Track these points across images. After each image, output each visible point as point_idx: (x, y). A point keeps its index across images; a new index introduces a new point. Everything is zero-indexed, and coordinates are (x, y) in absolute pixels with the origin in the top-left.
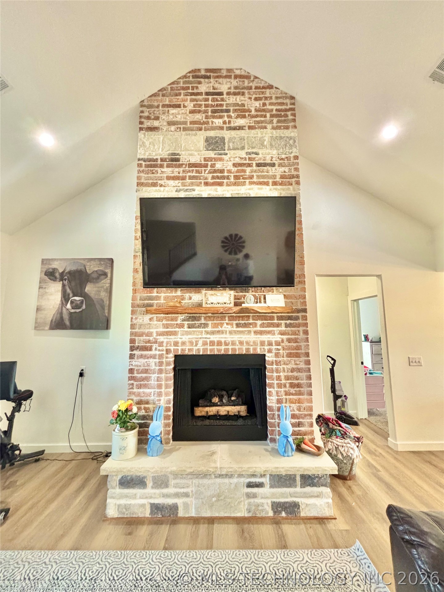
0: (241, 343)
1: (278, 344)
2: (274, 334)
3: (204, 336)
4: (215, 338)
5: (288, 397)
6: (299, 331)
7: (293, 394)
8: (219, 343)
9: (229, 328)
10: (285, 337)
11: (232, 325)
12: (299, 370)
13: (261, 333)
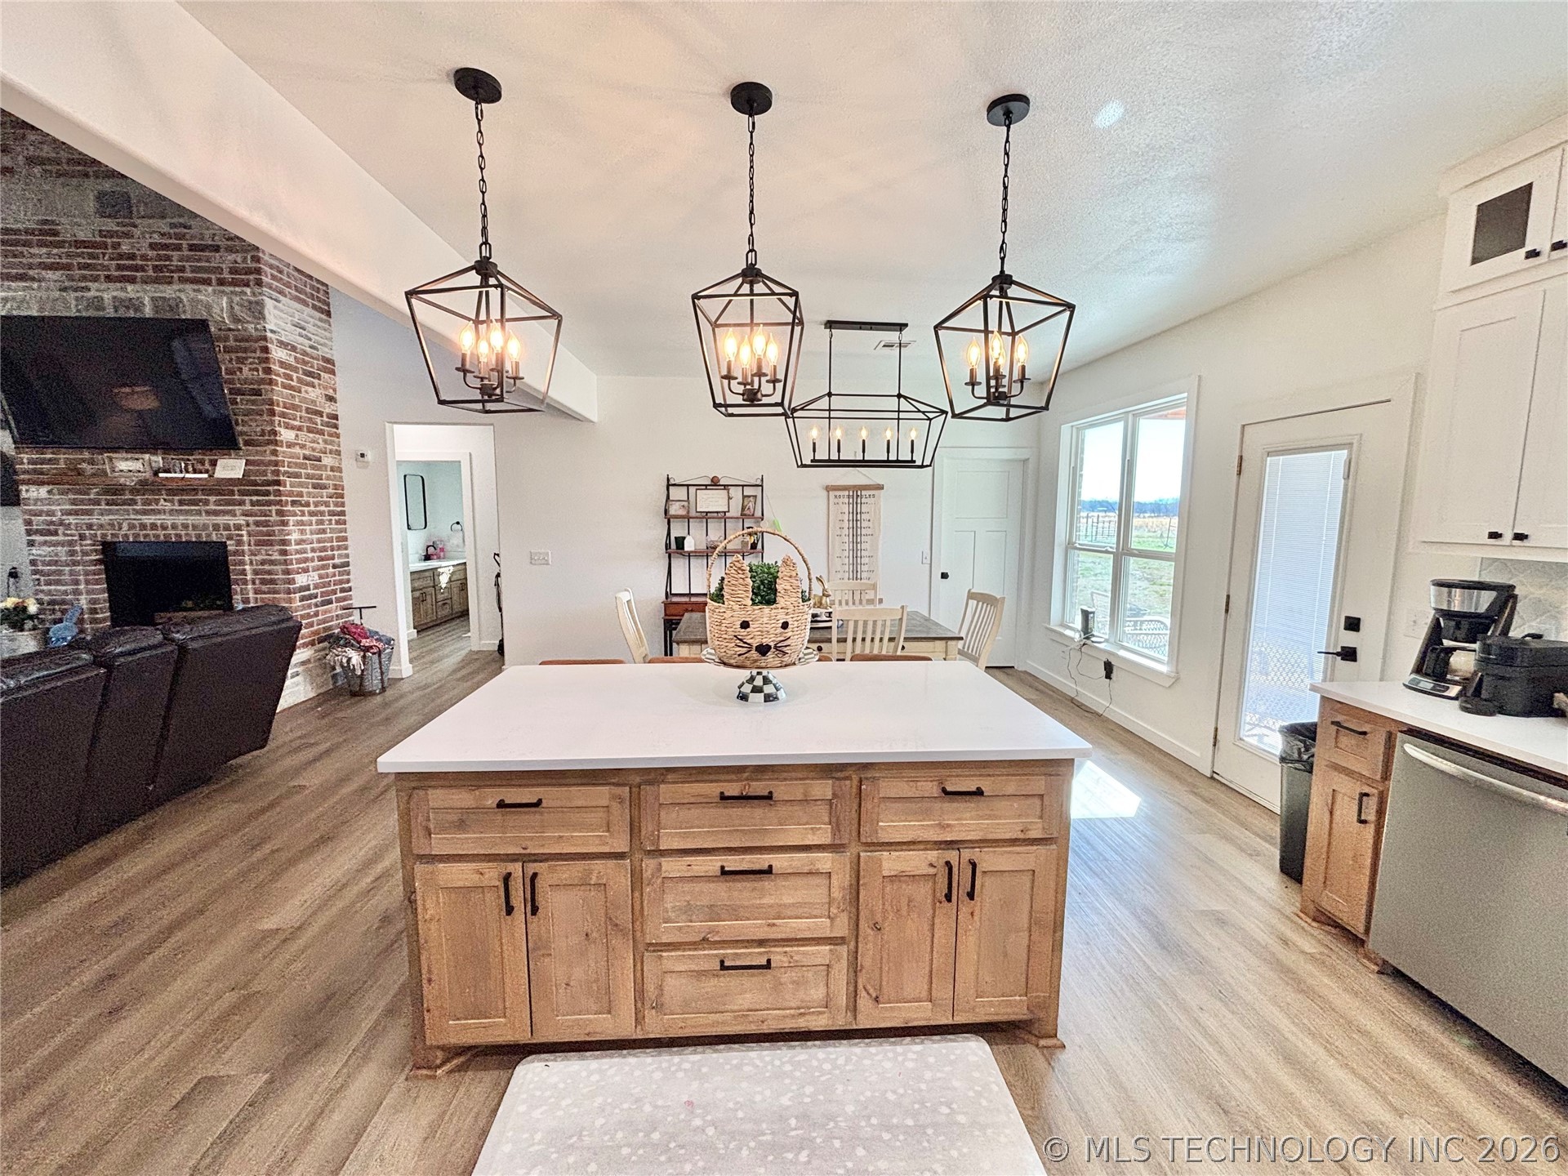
0: (185, 526)
1: (238, 527)
2: (235, 515)
3: (132, 517)
4: (148, 520)
5: (259, 596)
6: (270, 511)
7: (265, 593)
8: (154, 526)
9: (168, 506)
10: (251, 519)
11: (172, 501)
12: (272, 562)
13: (216, 513)
